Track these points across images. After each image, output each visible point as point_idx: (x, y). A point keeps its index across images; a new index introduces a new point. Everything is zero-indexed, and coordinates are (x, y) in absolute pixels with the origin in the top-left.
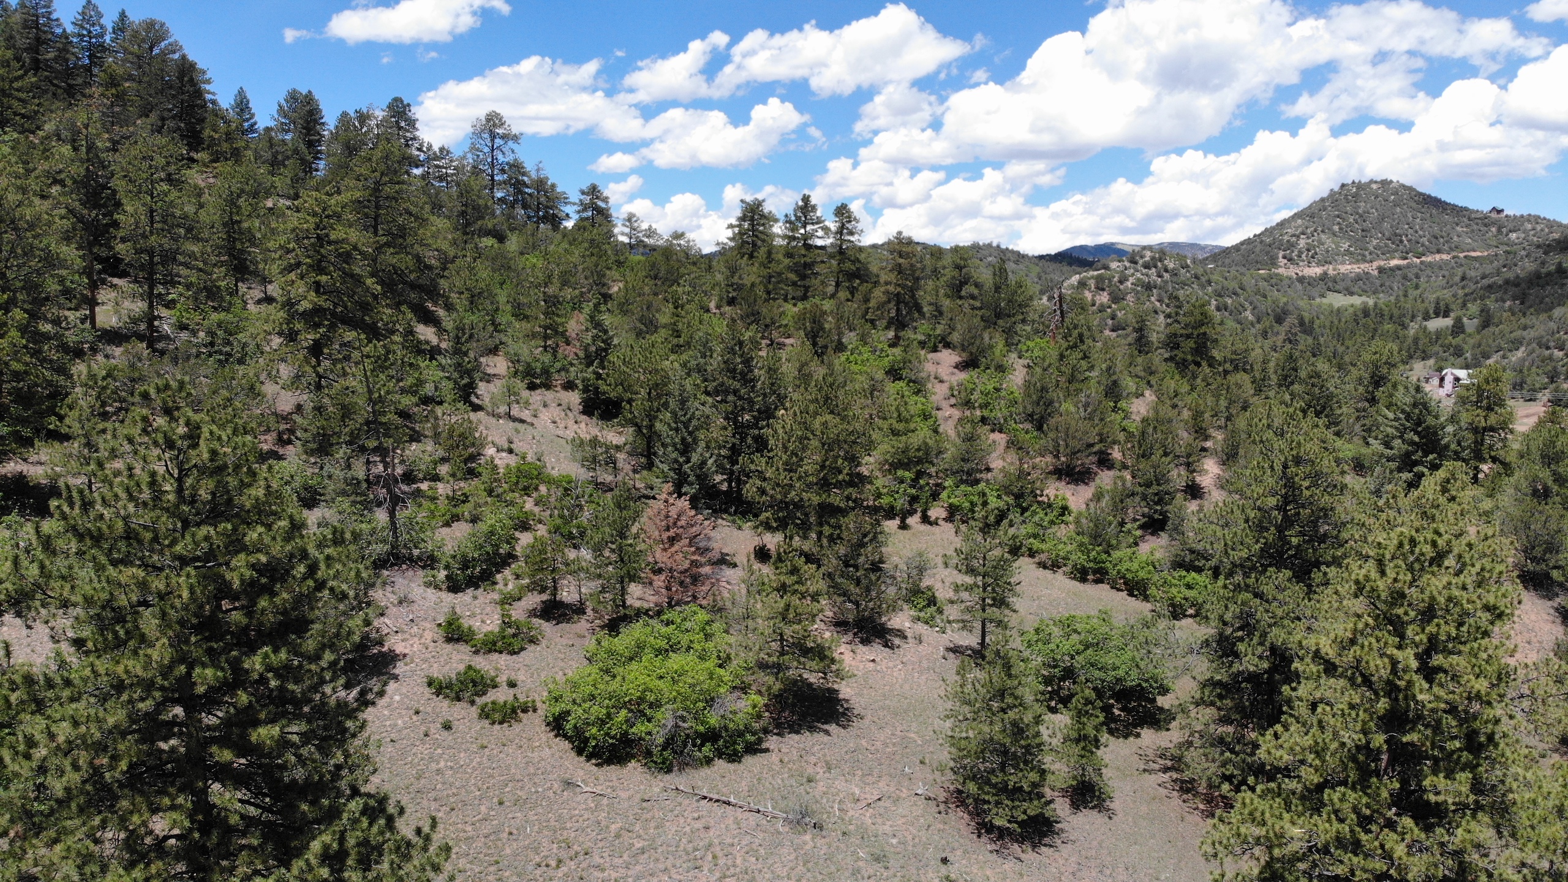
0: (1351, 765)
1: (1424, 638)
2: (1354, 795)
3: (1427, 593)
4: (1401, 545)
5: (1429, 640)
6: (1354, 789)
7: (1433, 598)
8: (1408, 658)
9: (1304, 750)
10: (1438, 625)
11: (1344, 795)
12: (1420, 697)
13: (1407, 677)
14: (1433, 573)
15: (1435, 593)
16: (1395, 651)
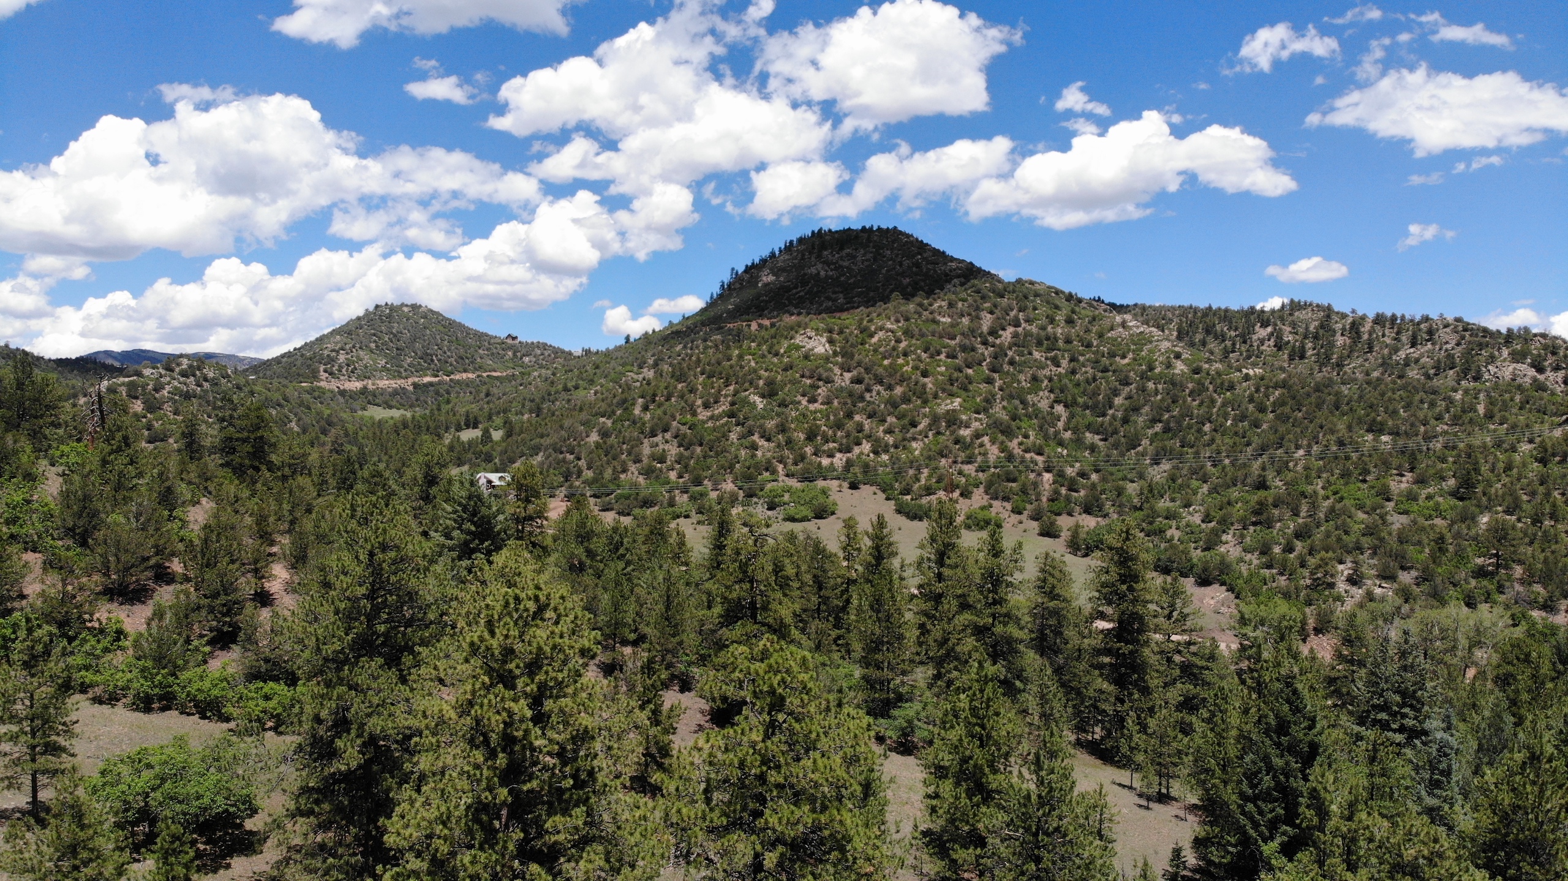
0: (476, 827)
1: (534, 687)
2: (484, 855)
3: (535, 645)
4: (507, 604)
5: (539, 688)
6: (481, 848)
7: (540, 648)
8: (522, 708)
9: (430, 823)
10: (547, 673)
11: (475, 857)
12: (537, 743)
13: (524, 727)
14: (537, 626)
15: (542, 644)
16: (512, 704)
